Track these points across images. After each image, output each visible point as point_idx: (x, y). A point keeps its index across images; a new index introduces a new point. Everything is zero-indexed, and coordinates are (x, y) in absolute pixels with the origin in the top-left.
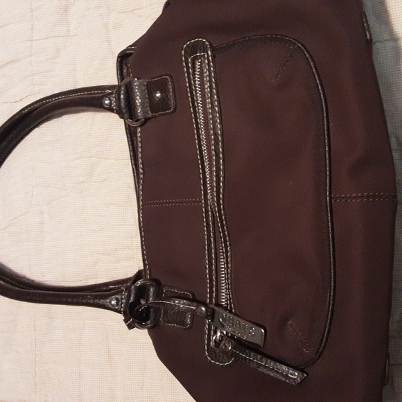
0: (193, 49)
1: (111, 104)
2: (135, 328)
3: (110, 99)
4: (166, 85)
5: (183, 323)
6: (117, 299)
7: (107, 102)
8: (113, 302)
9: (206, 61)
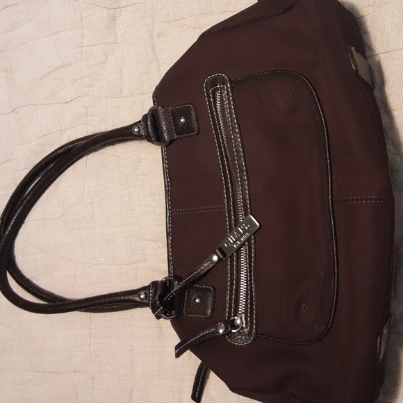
0: (214, 83)
1: (139, 131)
2: (162, 319)
3: (139, 128)
4: (189, 112)
5: (205, 314)
6: (145, 294)
7: (136, 130)
8: (142, 296)
9: (226, 92)
